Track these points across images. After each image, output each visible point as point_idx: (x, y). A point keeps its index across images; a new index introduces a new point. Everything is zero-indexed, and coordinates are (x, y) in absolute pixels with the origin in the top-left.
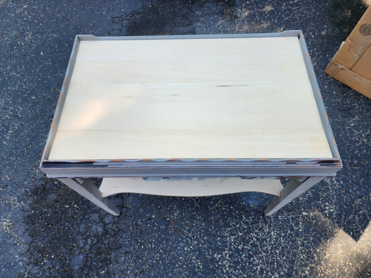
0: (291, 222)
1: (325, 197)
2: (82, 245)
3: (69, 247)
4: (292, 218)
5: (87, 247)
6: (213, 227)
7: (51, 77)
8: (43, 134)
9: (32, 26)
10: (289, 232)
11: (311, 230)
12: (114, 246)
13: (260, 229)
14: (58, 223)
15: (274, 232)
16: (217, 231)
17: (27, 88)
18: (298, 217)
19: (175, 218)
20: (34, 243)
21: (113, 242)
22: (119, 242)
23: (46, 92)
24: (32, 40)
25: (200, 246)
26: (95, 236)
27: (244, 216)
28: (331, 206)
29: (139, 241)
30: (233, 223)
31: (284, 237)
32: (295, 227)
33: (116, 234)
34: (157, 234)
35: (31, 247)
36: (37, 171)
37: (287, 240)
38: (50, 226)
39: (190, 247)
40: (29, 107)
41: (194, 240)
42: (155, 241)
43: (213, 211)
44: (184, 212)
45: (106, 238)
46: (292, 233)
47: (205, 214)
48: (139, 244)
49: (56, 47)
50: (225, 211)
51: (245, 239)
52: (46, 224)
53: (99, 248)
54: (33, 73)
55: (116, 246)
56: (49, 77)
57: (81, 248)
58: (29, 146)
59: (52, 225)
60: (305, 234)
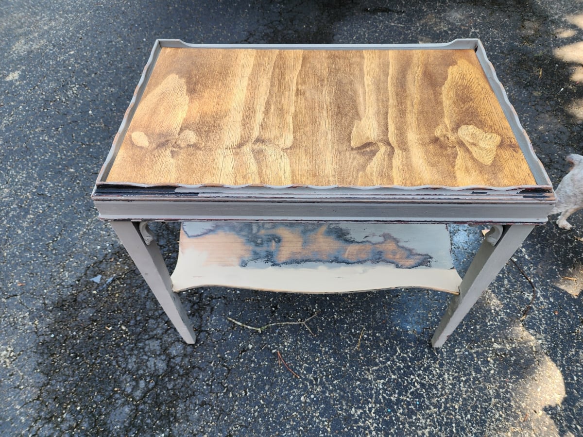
0: (476, 359)
1: (527, 321)
2: (129, 390)
3: (107, 393)
4: (477, 352)
5: (138, 394)
6: (348, 365)
7: (101, 143)
8: (80, 221)
9: (79, 77)
10: (474, 375)
11: (509, 371)
12: (182, 392)
13: (425, 370)
14: (92, 354)
15: (448, 374)
16: (355, 372)
17: (64, 157)
18: (487, 351)
19: (286, 349)
20: (49, 386)
21: (182, 387)
22: (191, 386)
23: (92, 163)
24: (77, 95)
25: (327, 394)
26: (151, 376)
27: (398, 348)
28: (538, 336)
29: (226, 385)
30: (381, 359)
31: (465, 382)
32: (483, 367)
33: (187, 374)
34: (256, 374)
35: (43, 391)
36: (67, 274)
37: (471, 387)
38: (78, 358)
39: (310, 396)
40: (64, 183)
41: (317, 385)
42: (251, 386)
43: (347, 340)
44: (301, 341)
45: (170, 380)
46: (479, 376)
47: (334, 344)
48: (225, 391)
49: (113, 104)
50: (368, 339)
51: (401, 385)
52: (72, 355)
53: (158, 395)
54: (74, 138)
55: (188, 393)
56: (99, 143)
57: (128, 395)
58: (57, 238)
59: (81, 356)
60: (500, 378)
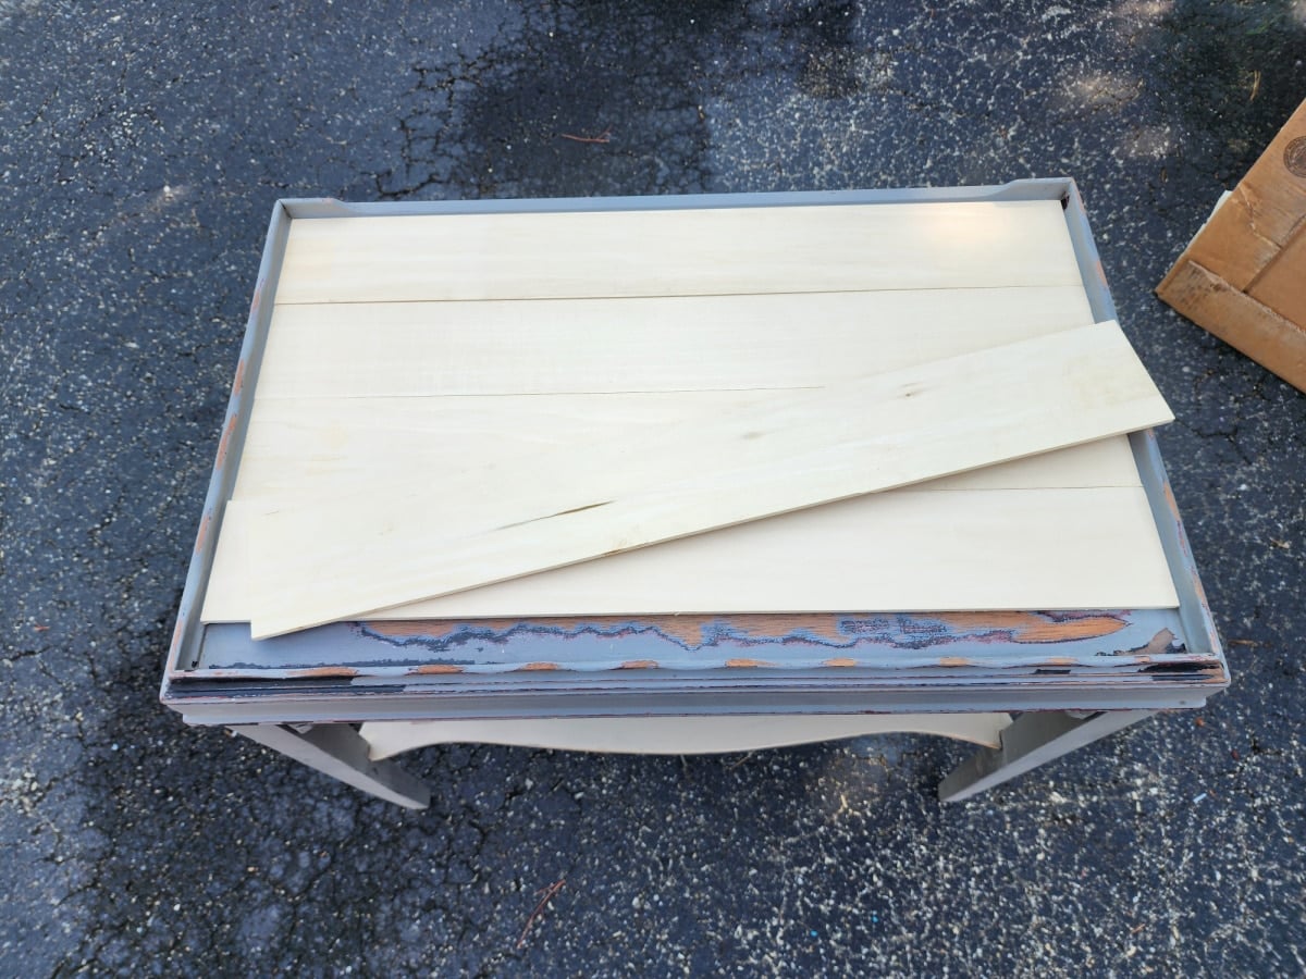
0: (1008, 826)
1: (1132, 742)
2: (277, 871)
3: (233, 877)
4: (1013, 812)
5: (297, 880)
6: (734, 830)
7: (196, 274)
8: (159, 476)
9: (136, 89)
10: (1000, 863)
11: (1076, 857)
12: (387, 879)
13: (898, 848)
14: (198, 791)
15: (946, 858)
16: (748, 847)
17: (113, 310)
18: (1035, 810)
19: (604, 792)
20: (114, 859)
21: (387, 868)
22: (404, 867)
23: (177, 326)
24: (135, 141)
25: (687, 895)
26: (323, 842)
27: (843, 798)
28: (1151, 777)
29: (477, 867)
30: (805, 820)
31: (980, 877)
32: (1023, 845)
33: (395, 840)
34: (539, 844)
35: (103, 869)
36: (136, 605)
37: (992, 890)
38: (171, 799)
39: (652, 896)
40: (116, 377)
41: (666, 873)
42: (530, 870)
43: (736, 775)
44: (638, 774)
45: (361, 852)
46: (1011, 864)
47: (707, 783)
48: (475, 880)
49: (218, 167)
50: (780, 775)
51: (843, 880)
52: (157, 791)
53: (337, 885)
54: (134, 259)
55: (396, 881)
56: (190, 274)
57: (275, 884)
58: (110, 516)
59: (177, 796)
60: (1056, 871)
